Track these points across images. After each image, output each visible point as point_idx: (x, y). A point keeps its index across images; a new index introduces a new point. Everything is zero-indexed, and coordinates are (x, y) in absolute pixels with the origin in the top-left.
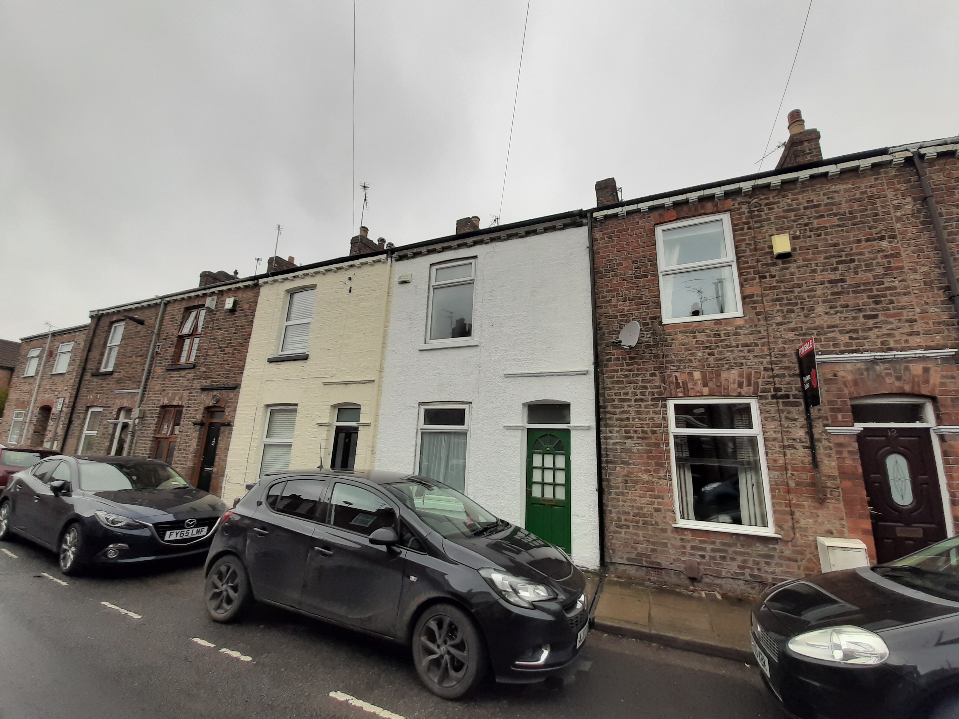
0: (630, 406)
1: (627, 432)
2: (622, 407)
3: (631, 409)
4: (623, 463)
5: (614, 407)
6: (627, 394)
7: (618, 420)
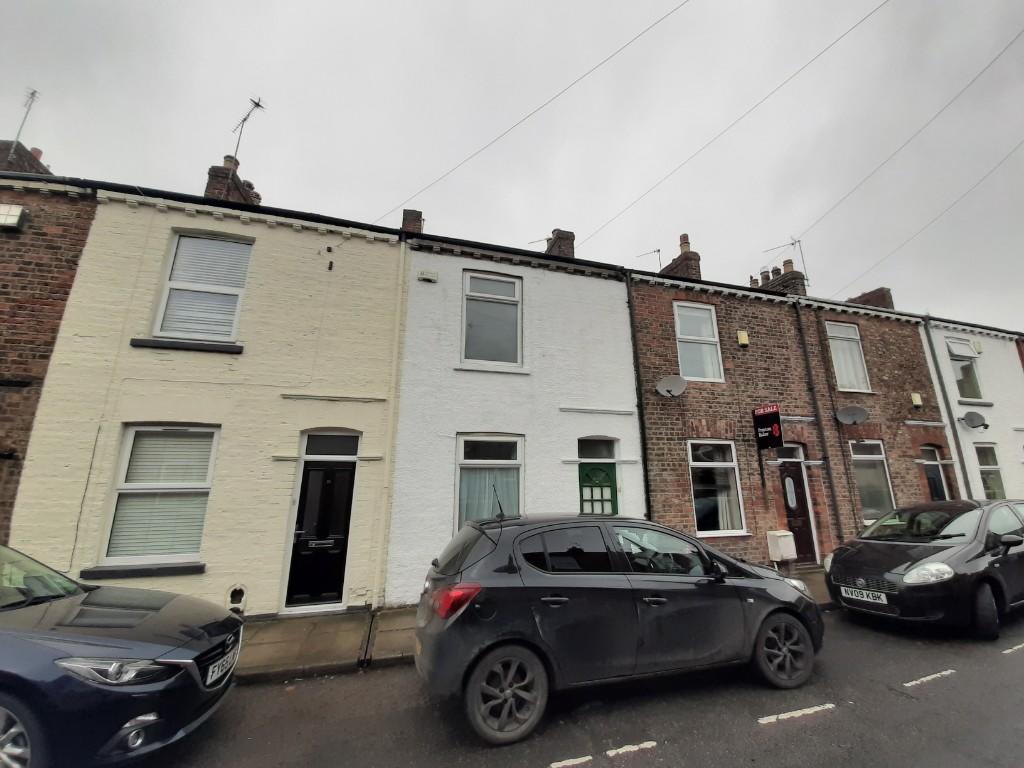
0: (664, 444)
1: (663, 465)
2: (659, 444)
3: (665, 446)
4: (663, 491)
5: (653, 444)
6: (661, 433)
7: (657, 455)
